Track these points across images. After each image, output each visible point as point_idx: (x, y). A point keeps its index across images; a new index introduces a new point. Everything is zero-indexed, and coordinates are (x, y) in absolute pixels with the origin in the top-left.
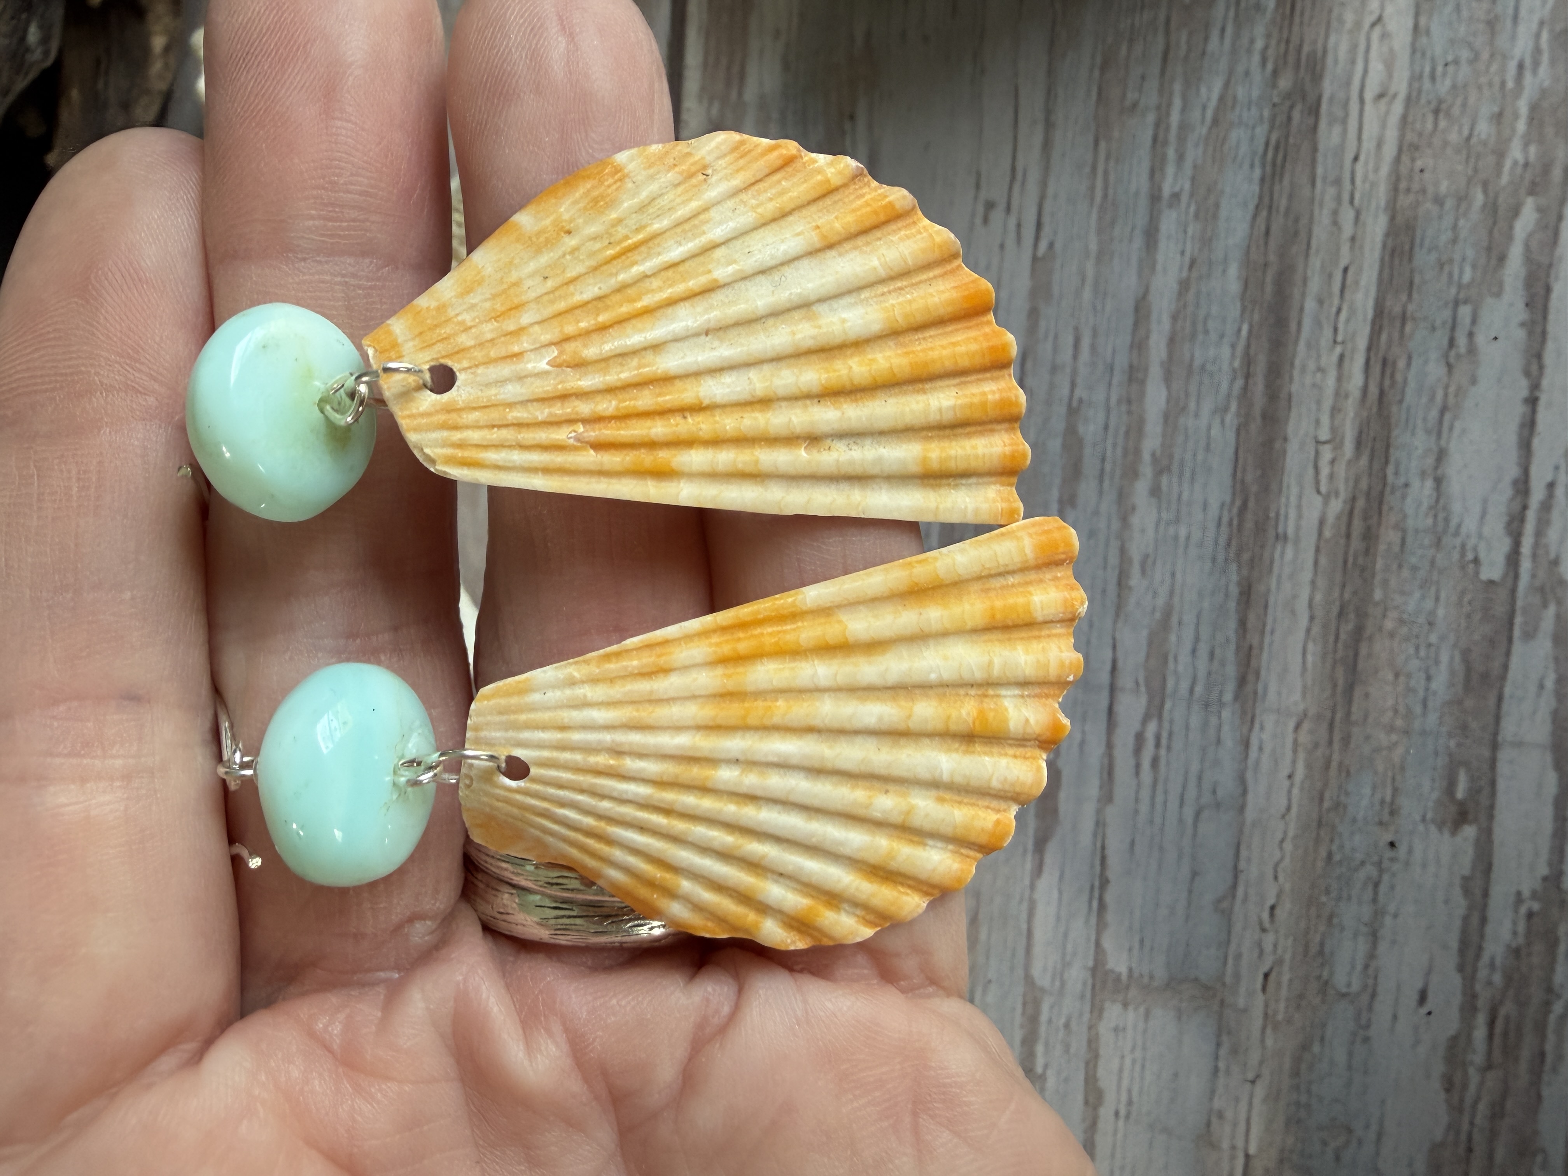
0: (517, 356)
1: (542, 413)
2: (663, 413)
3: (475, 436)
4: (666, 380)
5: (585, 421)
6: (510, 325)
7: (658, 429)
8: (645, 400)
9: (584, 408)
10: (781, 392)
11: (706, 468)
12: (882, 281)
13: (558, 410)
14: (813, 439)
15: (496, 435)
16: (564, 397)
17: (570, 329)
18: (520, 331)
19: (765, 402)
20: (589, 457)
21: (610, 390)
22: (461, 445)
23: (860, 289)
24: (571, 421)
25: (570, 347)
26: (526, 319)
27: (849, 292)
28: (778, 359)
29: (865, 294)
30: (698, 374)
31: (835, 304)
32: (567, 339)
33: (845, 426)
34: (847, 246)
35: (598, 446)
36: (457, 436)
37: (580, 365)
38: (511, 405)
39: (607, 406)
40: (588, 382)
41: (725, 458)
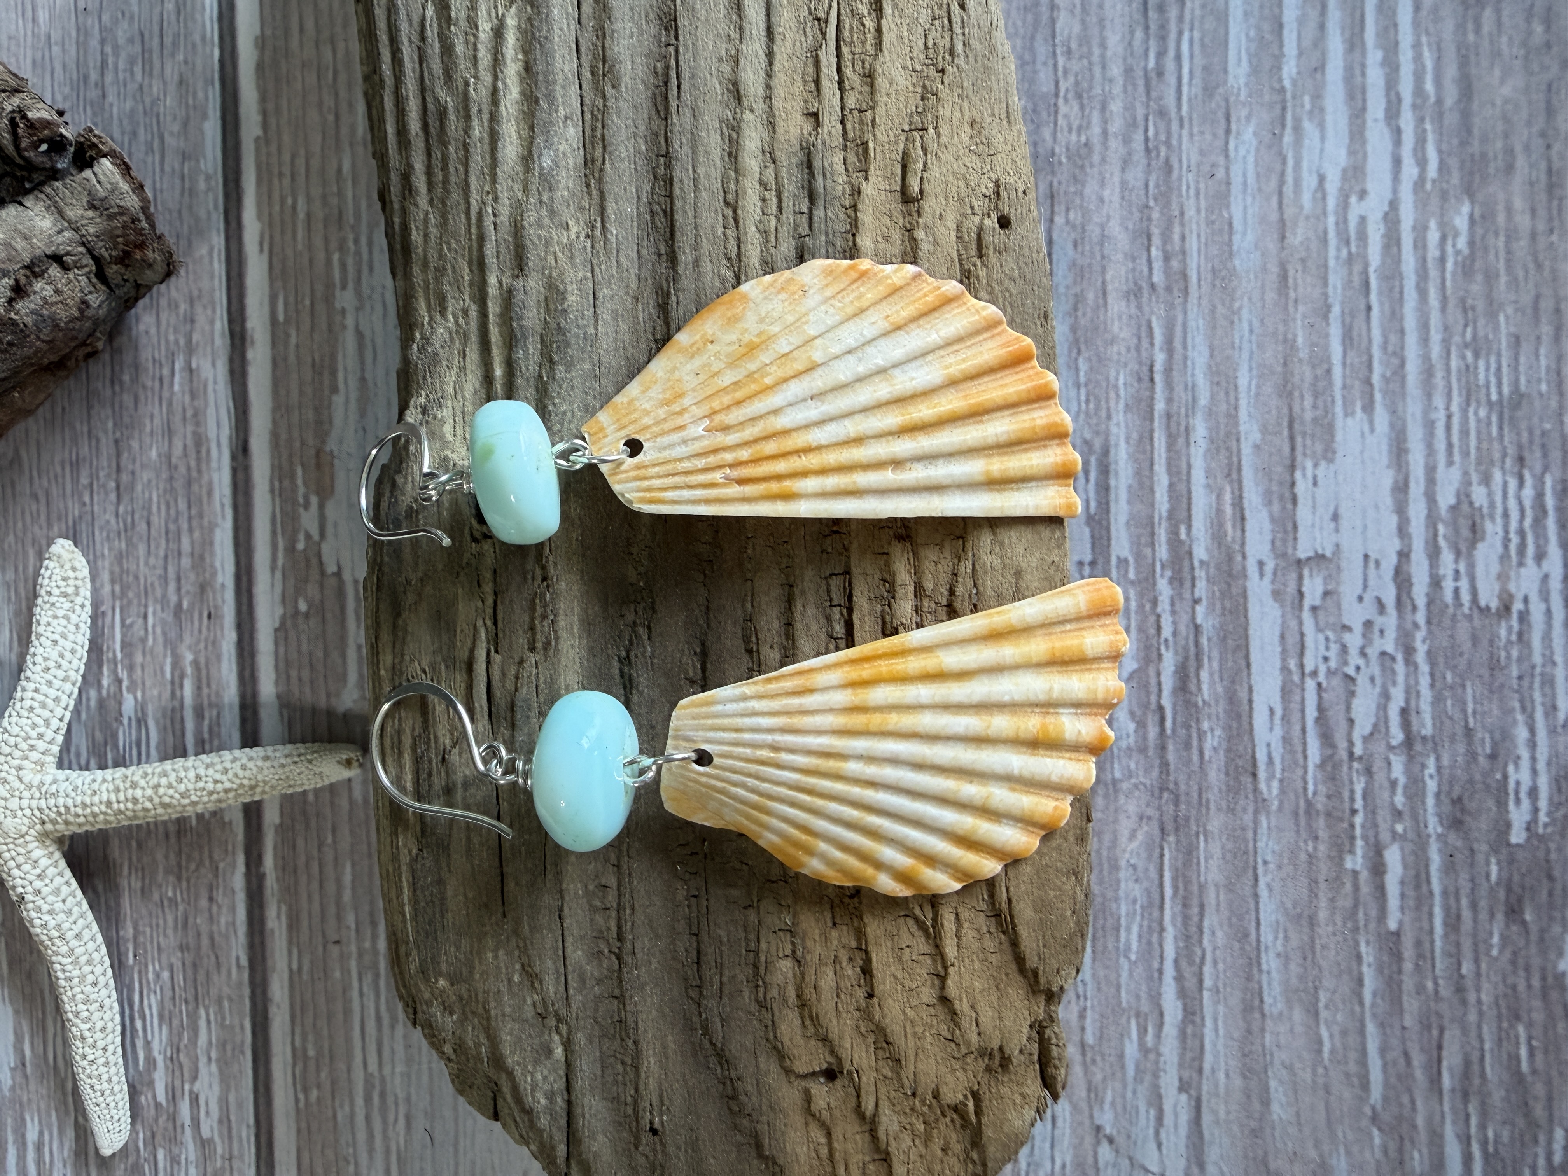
0: (681, 428)
1: (701, 463)
2: (784, 455)
3: (657, 483)
4: (785, 432)
5: (731, 466)
6: (676, 407)
7: (781, 466)
8: (770, 448)
9: (729, 457)
10: (870, 433)
11: (818, 490)
12: (940, 348)
13: (712, 460)
14: (897, 463)
15: (670, 481)
16: (715, 451)
17: (716, 404)
18: (683, 411)
19: (859, 440)
20: (735, 490)
21: (746, 444)
22: (649, 490)
23: (924, 354)
24: (720, 467)
25: (718, 418)
26: (687, 401)
27: (916, 358)
28: (865, 410)
29: (929, 358)
30: (807, 426)
31: (905, 367)
32: (715, 413)
33: (920, 452)
34: (912, 326)
35: (741, 482)
36: (646, 483)
37: (726, 429)
38: (680, 460)
39: (744, 454)
40: (732, 439)
41: (832, 482)
